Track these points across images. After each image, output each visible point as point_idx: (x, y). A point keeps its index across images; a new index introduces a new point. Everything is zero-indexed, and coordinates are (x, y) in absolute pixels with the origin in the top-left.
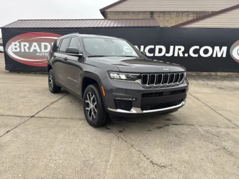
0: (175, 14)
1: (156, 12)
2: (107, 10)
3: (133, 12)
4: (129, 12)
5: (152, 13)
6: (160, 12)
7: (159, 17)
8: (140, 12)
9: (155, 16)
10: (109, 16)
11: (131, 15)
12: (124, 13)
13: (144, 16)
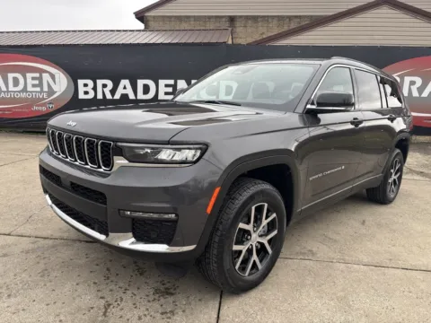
0: (275, 22)
1: (241, 17)
2: (147, 14)
3: (197, 18)
4: (188, 17)
5: (232, 19)
6: (247, 18)
7: (245, 26)
8: (210, 17)
9: (238, 24)
10: (152, 24)
11: (192, 22)
12: (179, 19)
13: (218, 24)
